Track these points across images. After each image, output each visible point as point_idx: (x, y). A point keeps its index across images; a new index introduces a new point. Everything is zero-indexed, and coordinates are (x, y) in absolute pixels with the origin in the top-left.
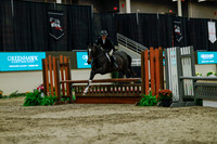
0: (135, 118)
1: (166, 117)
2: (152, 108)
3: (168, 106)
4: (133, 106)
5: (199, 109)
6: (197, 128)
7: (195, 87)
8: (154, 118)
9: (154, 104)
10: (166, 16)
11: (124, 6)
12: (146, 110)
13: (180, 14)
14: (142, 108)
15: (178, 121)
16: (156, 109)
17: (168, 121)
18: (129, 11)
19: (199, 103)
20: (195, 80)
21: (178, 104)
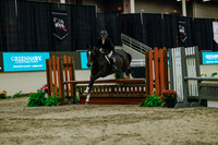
0: (139, 119)
1: (170, 118)
2: (156, 109)
3: (173, 107)
4: (137, 107)
5: (204, 110)
6: (201, 129)
7: (200, 88)
8: (159, 119)
9: (159, 105)
10: (170, 16)
11: (128, 5)
12: (151, 111)
13: (185, 15)
14: (147, 108)
15: (182, 121)
16: (161, 109)
17: (173, 122)
18: (133, 11)
19: (204, 103)
20: (199, 81)
21: (182, 105)
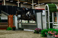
0: (5, 33)
3: (15, 30)
4: (5, 30)
6: (22, 36)
7: (22, 26)
8: (11, 33)
9: (11, 30)
10: (15, 6)
11: (3, 3)
12: (9, 31)
13: (18, 6)
15: (17, 34)
17: (14, 34)
19: (23, 30)
20: (22, 24)
21: (17, 30)
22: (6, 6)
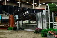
0: (7, 33)
1: (15, 33)
3: (15, 30)
4: (6, 30)
5: (23, 31)
6: (23, 36)
8: (12, 33)
9: (12, 30)
10: (16, 6)
11: (5, 3)
12: (10, 31)
13: (19, 6)
15: (18, 34)
20: (22, 24)
21: (18, 30)
22: (7, 6)
